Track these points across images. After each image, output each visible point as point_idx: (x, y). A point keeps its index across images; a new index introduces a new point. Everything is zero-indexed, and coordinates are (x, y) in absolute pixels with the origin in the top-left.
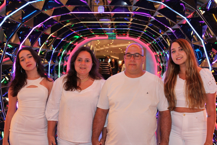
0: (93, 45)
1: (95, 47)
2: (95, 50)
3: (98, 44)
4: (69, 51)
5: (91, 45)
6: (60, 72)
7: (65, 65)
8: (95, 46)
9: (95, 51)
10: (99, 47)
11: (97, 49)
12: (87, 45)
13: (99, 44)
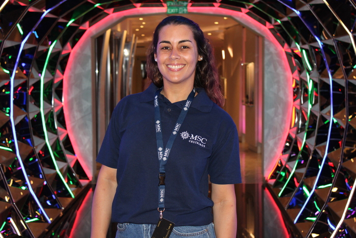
0: (128, 28)
1: (134, 35)
2: (133, 42)
3: (140, 29)
4: (68, 45)
5: (123, 29)
6: (44, 99)
7: (57, 81)
8: (134, 32)
9: (134, 44)
10: (143, 35)
11: (139, 41)
12: (114, 28)
13: (142, 27)
